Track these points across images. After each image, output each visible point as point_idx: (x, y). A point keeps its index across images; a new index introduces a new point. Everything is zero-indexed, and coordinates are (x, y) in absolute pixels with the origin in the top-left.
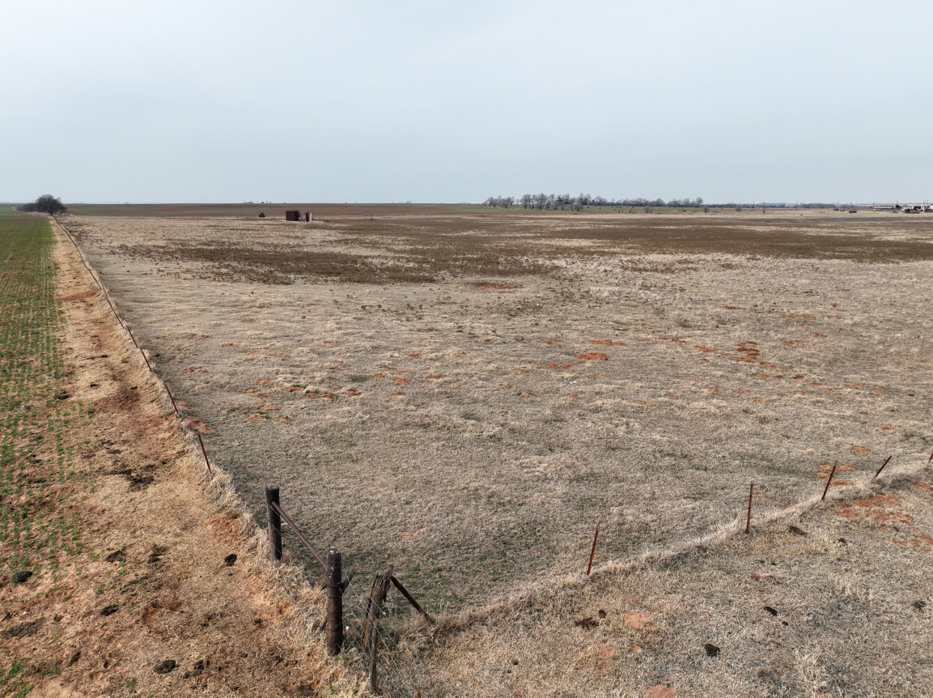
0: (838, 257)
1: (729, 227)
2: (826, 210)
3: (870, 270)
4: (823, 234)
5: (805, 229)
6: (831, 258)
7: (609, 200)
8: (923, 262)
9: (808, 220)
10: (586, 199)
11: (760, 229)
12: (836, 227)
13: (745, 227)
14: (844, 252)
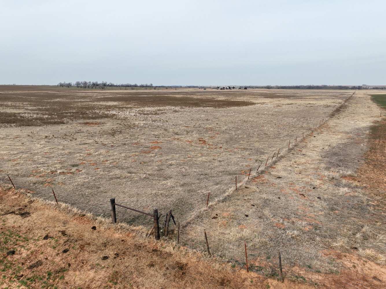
0: (209, 106)
1: (166, 95)
2: (195, 88)
3: (220, 111)
4: (199, 98)
5: (192, 96)
6: (206, 107)
7: (115, 84)
8: (233, 107)
9: (192, 92)
10: (105, 84)
11: (177, 96)
12: (202, 95)
13: (172, 96)
14: (209, 104)
